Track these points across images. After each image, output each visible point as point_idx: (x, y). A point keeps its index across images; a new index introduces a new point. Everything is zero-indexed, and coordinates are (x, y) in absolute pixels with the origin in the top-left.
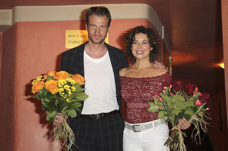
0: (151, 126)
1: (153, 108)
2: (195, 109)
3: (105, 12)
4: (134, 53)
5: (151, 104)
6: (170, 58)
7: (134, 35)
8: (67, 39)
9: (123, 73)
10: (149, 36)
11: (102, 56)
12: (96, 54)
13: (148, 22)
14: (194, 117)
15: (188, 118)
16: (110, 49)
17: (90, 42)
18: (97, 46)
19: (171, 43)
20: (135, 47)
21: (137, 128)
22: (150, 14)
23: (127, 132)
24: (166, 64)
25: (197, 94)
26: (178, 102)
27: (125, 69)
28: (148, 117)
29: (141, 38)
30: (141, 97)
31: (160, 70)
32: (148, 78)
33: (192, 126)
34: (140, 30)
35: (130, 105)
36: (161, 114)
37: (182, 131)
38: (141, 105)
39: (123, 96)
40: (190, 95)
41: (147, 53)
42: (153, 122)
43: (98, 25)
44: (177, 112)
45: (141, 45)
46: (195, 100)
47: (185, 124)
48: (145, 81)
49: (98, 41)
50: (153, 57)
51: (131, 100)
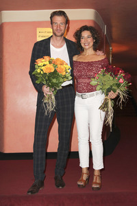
0: (93, 95)
1: (93, 82)
2: (118, 85)
5: (93, 79)
6: (111, 48)
7: (81, 33)
8: (38, 34)
11: (62, 46)
12: (58, 45)
13: (95, 22)
20: (83, 41)
21: (84, 96)
22: (96, 16)
25: (121, 74)
27: (76, 56)
28: (91, 89)
29: (86, 34)
30: (87, 75)
31: (100, 56)
32: (92, 62)
34: (85, 28)
35: (80, 81)
36: (98, 88)
39: (75, 74)
40: (116, 75)
41: (92, 44)
42: (95, 92)
45: (87, 39)
48: (90, 64)
51: (80, 77)
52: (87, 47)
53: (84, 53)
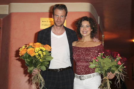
0: (90, 77)
1: (92, 66)
2: (117, 67)
3: (64, 7)
4: (81, 32)
5: (91, 63)
6: (103, 36)
7: (81, 22)
8: (41, 23)
9: (74, 44)
10: (90, 22)
11: (62, 34)
13: (90, 14)
14: (117, 72)
15: (113, 72)
16: (67, 29)
17: (55, 25)
18: (58, 27)
19: (103, 27)
20: (82, 29)
21: (82, 78)
22: (92, 9)
23: (76, 80)
24: (101, 40)
25: (119, 58)
26: (107, 62)
27: (75, 42)
28: (89, 71)
30: (85, 59)
31: (96, 43)
32: (89, 48)
33: (115, 77)
34: (85, 18)
35: (78, 64)
36: (97, 70)
37: (109, 80)
38: (85, 64)
39: (74, 58)
40: (115, 58)
41: (89, 32)
43: (60, 15)
44: (106, 69)
46: (118, 61)
47: (111, 76)
48: (88, 49)
49: (59, 25)
50: (93, 35)
51: (79, 60)
52: (85, 35)
53: (82, 40)
